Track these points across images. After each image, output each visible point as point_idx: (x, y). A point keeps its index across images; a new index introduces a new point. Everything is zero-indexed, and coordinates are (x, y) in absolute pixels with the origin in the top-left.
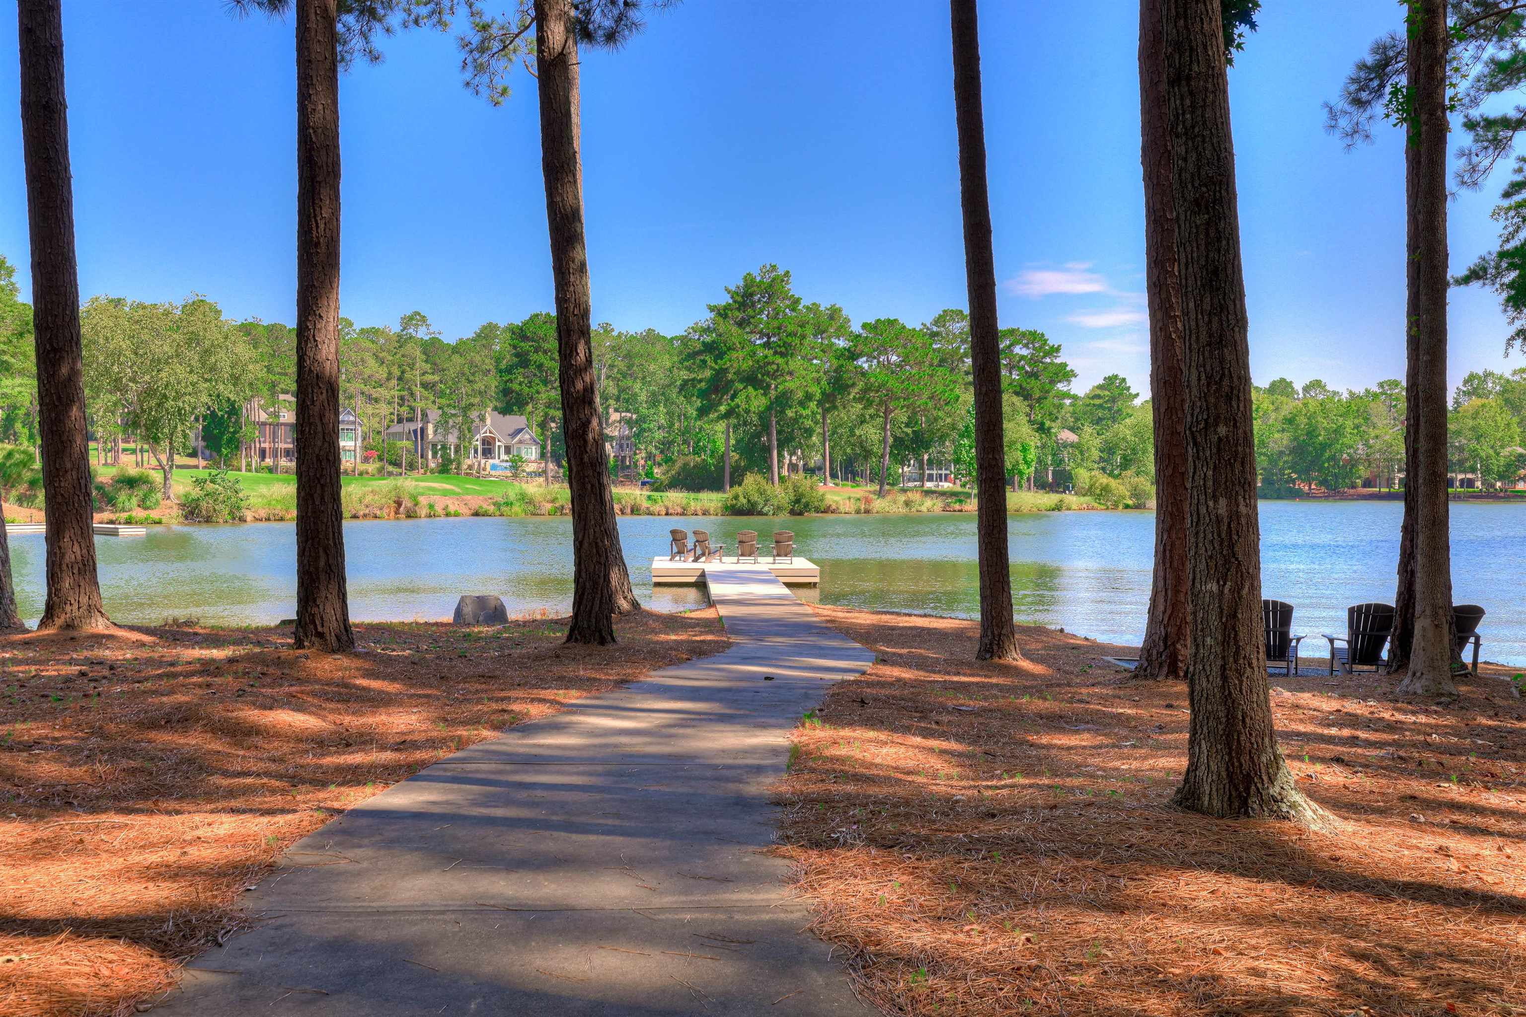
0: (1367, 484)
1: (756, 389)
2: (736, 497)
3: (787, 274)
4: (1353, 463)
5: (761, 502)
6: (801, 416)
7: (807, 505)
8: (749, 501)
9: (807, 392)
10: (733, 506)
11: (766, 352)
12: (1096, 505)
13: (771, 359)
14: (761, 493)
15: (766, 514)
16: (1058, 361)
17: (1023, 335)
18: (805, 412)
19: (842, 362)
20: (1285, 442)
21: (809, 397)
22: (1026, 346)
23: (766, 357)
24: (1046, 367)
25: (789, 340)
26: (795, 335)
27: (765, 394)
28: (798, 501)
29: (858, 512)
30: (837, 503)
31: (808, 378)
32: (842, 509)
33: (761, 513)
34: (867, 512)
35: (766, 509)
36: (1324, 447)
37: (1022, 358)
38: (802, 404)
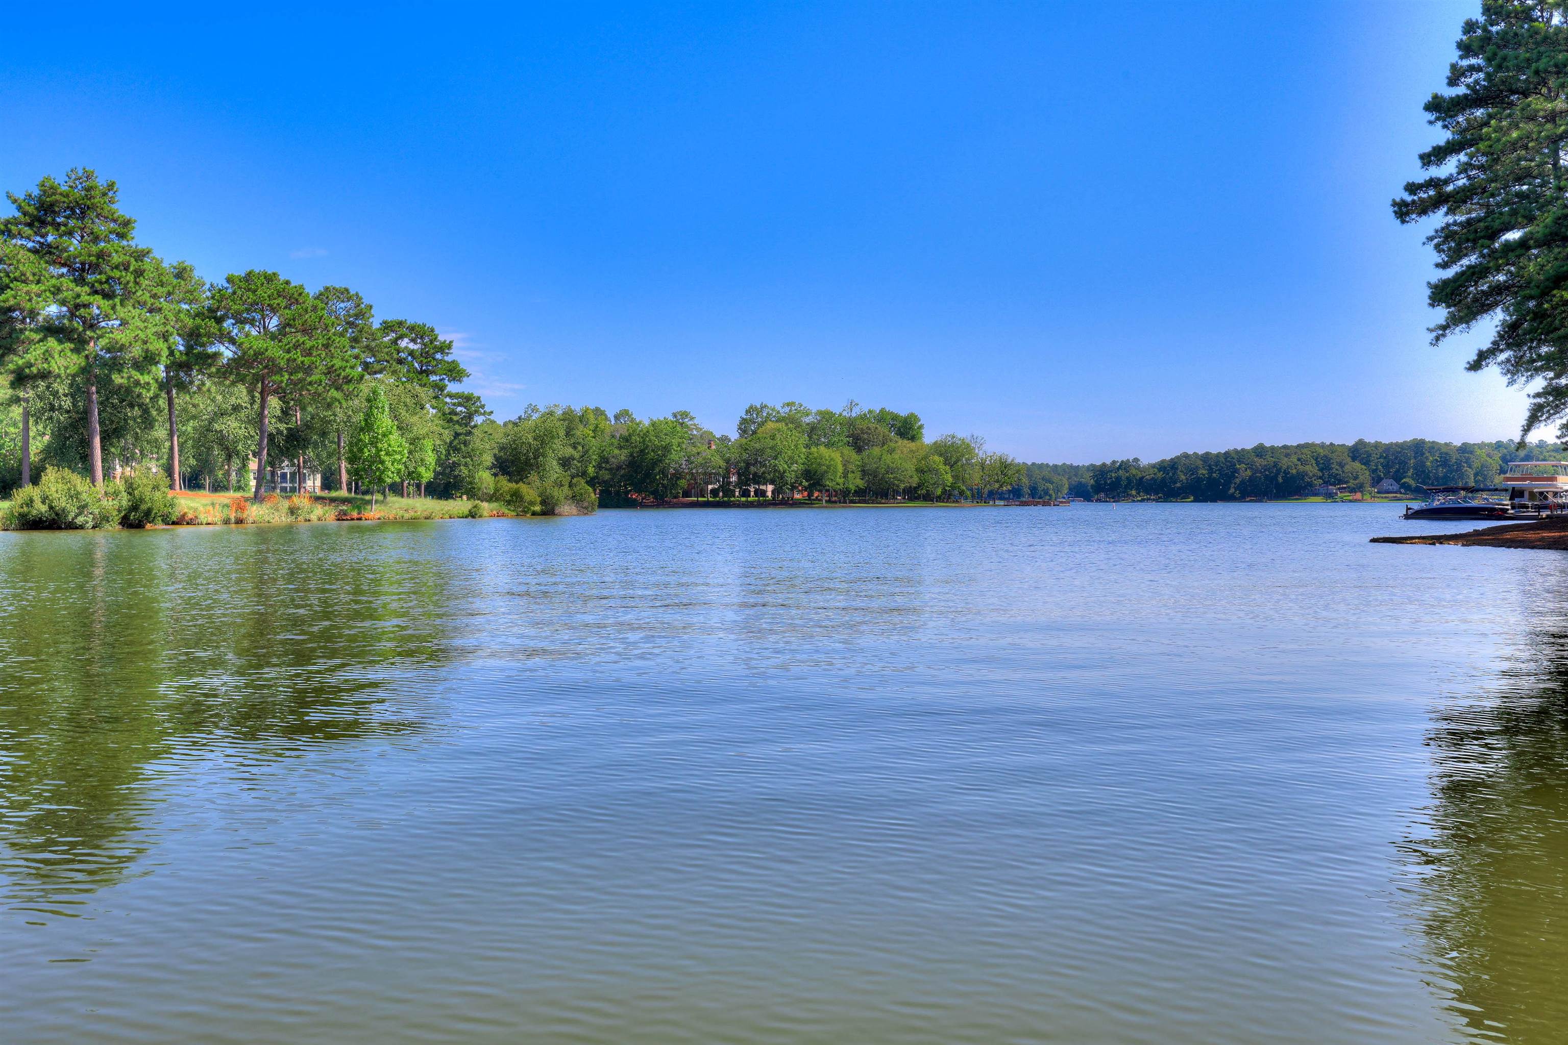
0: (686, 494)
1: (60, 342)
2: (30, 502)
3: (111, 186)
4: (678, 475)
5: (72, 511)
6: (137, 383)
7: (148, 512)
8: (51, 508)
9: (147, 351)
10: (22, 516)
11: (78, 289)
12: (507, 511)
13: (85, 298)
14: (74, 496)
15: (81, 527)
16: (449, 358)
17: (412, 329)
18: (144, 378)
19: (198, 321)
20: (623, 458)
21: (150, 359)
22: (413, 341)
23: (78, 296)
24: (440, 362)
25: (116, 274)
26: (126, 269)
27: (76, 351)
28: (134, 508)
29: (227, 522)
30: (196, 510)
31: (150, 332)
32: (203, 518)
33: (72, 526)
34: (239, 521)
35: (80, 520)
36: (655, 463)
37: (411, 353)
38: (138, 366)
